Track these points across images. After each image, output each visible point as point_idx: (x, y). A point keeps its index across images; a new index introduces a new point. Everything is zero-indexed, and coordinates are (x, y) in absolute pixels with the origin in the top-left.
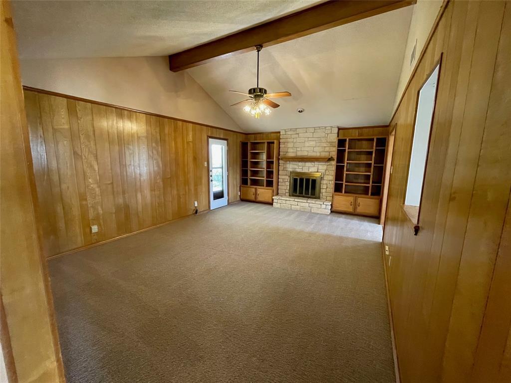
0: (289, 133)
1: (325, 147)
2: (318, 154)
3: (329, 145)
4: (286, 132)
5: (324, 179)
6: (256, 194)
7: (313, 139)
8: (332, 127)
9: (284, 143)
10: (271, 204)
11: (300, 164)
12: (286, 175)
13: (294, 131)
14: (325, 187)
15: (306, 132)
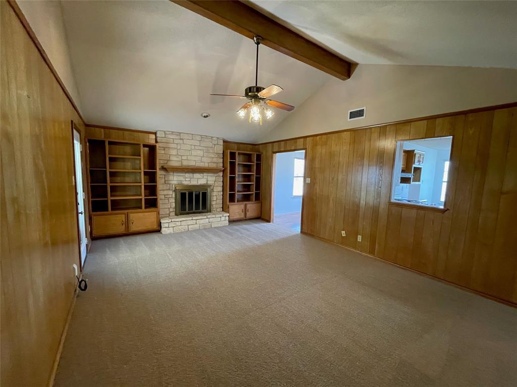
0: (170, 136)
1: (213, 158)
2: (206, 165)
3: (217, 156)
4: (165, 134)
5: (215, 190)
6: (127, 222)
7: (200, 148)
8: (218, 138)
9: (164, 149)
10: (158, 231)
11: (187, 175)
12: (169, 189)
13: (178, 135)
14: (215, 198)
15: (192, 139)
